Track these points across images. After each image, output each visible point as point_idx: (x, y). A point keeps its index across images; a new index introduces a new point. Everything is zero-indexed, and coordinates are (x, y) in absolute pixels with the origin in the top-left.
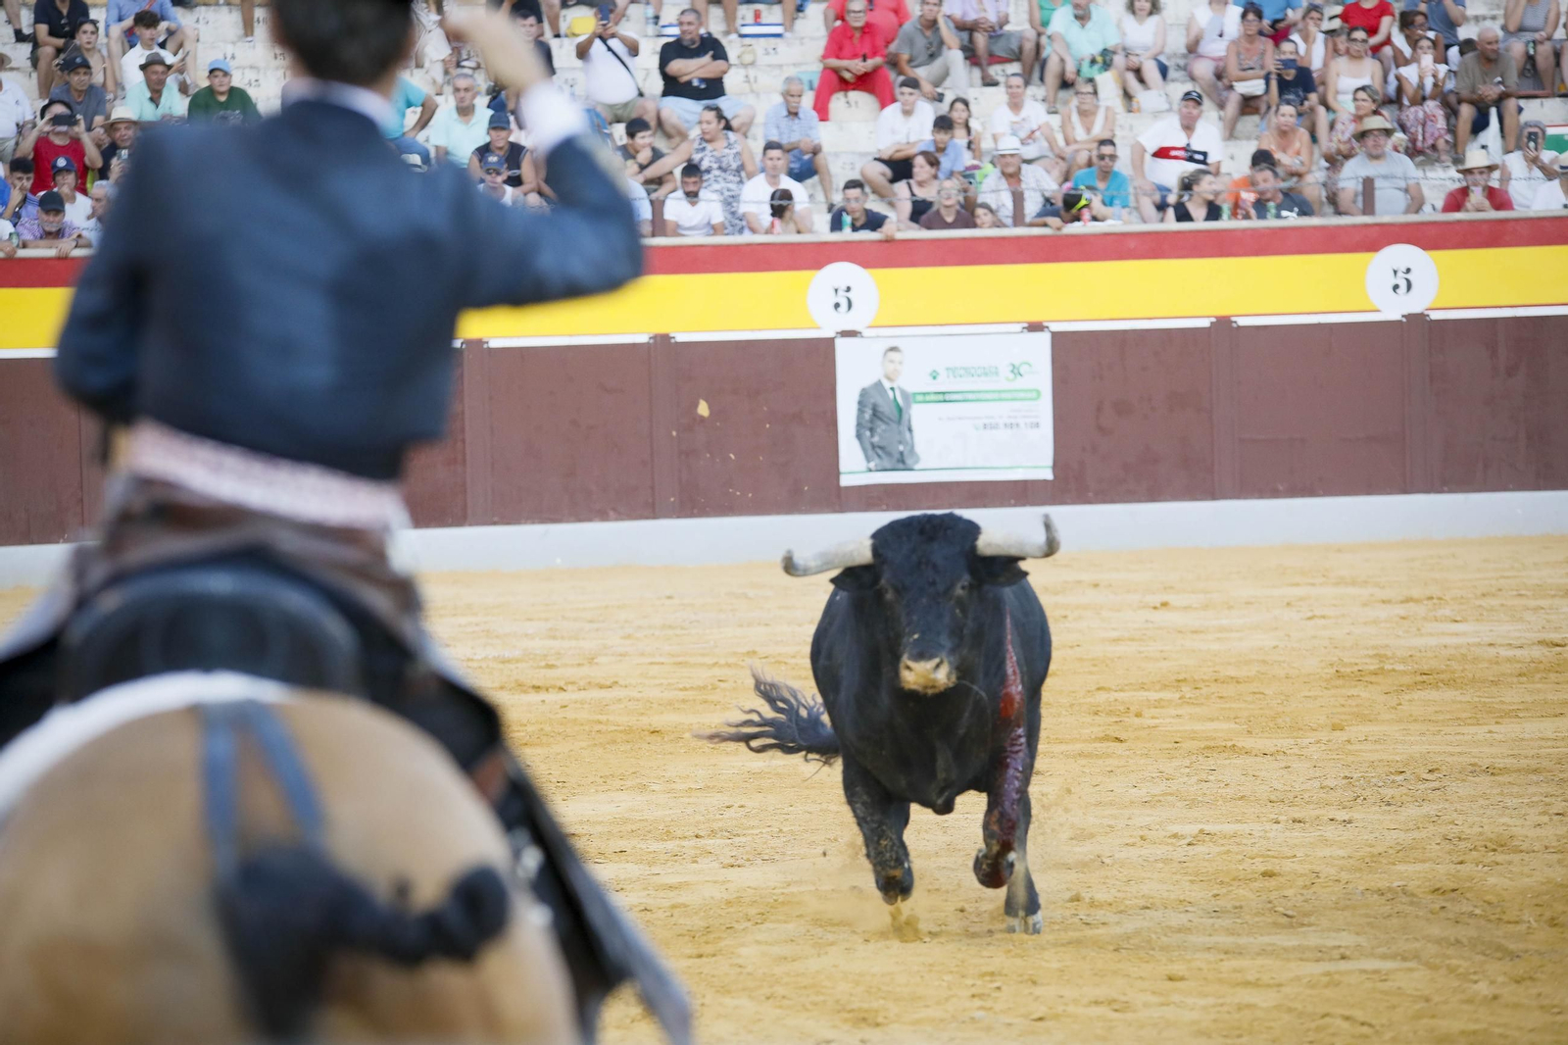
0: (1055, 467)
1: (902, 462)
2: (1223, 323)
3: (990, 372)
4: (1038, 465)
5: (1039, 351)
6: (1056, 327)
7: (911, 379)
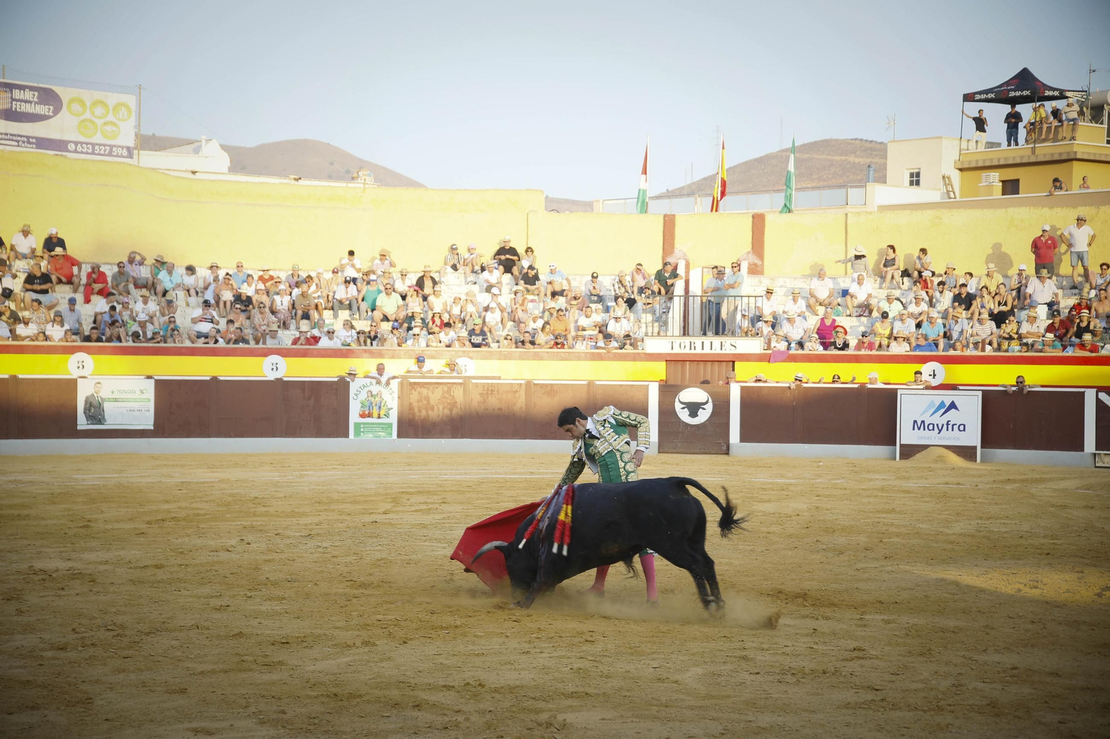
0: (154, 425)
1: (100, 422)
2: (214, 379)
3: (134, 392)
4: (149, 424)
5: (150, 386)
6: (156, 378)
7: (104, 393)
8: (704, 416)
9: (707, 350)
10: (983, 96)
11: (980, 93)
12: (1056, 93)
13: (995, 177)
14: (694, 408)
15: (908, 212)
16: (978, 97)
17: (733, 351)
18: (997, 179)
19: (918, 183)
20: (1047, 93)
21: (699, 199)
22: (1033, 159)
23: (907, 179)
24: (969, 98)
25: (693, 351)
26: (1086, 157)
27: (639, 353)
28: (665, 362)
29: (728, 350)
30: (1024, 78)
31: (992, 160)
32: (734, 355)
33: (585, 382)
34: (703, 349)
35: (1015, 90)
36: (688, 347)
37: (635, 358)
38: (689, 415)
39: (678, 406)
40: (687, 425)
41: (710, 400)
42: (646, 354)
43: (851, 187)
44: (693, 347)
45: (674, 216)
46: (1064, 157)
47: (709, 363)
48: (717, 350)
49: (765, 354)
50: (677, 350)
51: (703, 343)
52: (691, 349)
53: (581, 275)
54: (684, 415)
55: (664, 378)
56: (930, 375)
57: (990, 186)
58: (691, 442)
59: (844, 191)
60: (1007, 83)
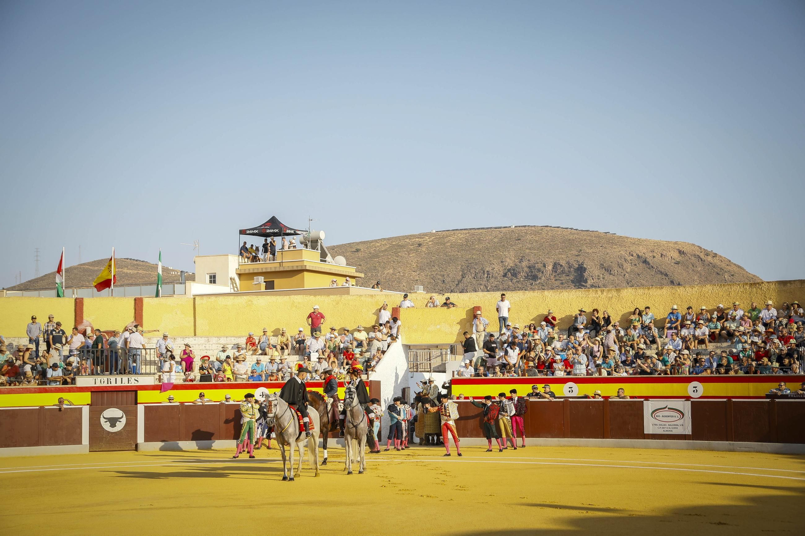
8: (120, 426)
9: (119, 384)
10: (251, 232)
11: (249, 230)
12: (292, 232)
13: (261, 279)
14: (113, 421)
15: (232, 297)
16: (248, 232)
17: (137, 384)
18: (263, 281)
19: (214, 282)
20: (288, 231)
21: (75, 290)
22: (282, 269)
23: (208, 279)
24: (242, 232)
25: (109, 385)
26: (311, 269)
27: (72, 387)
28: (90, 393)
29: (133, 383)
30: (273, 222)
31: (258, 269)
32: (137, 386)
33: (38, 408)
34: (116, 383)
35: (269, 229)
36: (106, 382)
37: (70, 390)
38: (110, 426)
39: (102, 420)
40: (109, 432)
41: (124, 416)
42: (77, 387)
43: (177, 283)
44: (109, 382)
45: (82, 299)
46: (299, 268)
47: (120, 393)
48: (125, 383)
49: (157, 385)
50: (98, 384)
51: (116, 379)
52: (108, 383)
53: (18, 338)
54: (107, 426)
55: (90, 403)
56: (261, 395)
57: (259, 284)
58: (112, 443)
59: (171, 286)
60: (264, 225)
